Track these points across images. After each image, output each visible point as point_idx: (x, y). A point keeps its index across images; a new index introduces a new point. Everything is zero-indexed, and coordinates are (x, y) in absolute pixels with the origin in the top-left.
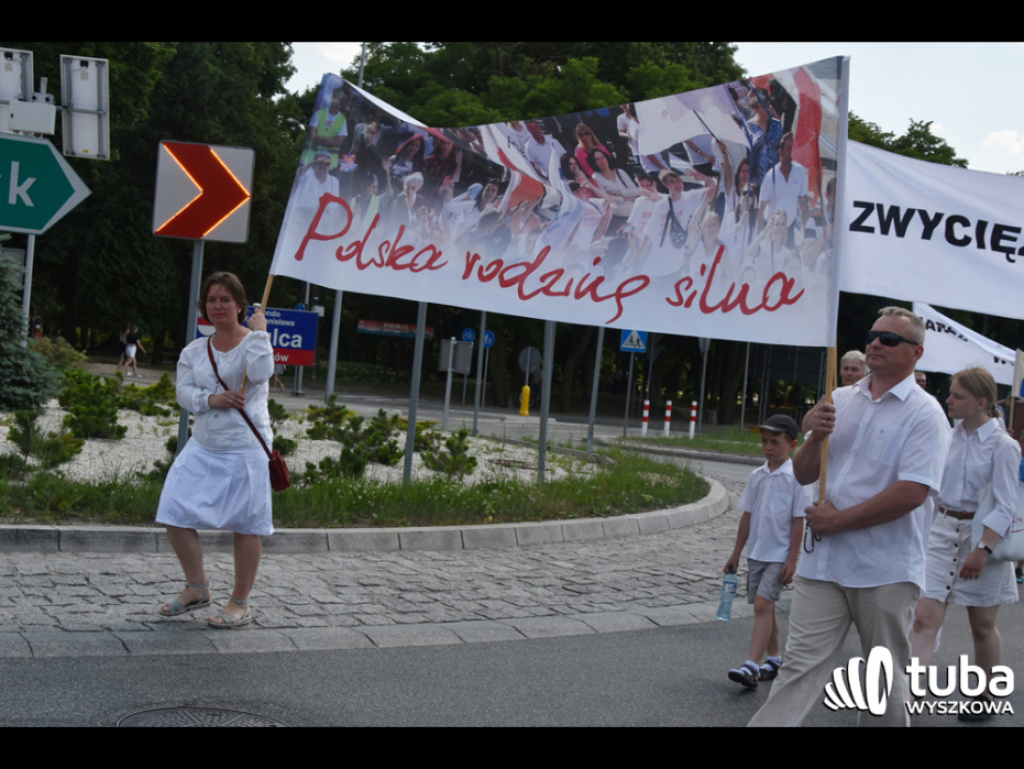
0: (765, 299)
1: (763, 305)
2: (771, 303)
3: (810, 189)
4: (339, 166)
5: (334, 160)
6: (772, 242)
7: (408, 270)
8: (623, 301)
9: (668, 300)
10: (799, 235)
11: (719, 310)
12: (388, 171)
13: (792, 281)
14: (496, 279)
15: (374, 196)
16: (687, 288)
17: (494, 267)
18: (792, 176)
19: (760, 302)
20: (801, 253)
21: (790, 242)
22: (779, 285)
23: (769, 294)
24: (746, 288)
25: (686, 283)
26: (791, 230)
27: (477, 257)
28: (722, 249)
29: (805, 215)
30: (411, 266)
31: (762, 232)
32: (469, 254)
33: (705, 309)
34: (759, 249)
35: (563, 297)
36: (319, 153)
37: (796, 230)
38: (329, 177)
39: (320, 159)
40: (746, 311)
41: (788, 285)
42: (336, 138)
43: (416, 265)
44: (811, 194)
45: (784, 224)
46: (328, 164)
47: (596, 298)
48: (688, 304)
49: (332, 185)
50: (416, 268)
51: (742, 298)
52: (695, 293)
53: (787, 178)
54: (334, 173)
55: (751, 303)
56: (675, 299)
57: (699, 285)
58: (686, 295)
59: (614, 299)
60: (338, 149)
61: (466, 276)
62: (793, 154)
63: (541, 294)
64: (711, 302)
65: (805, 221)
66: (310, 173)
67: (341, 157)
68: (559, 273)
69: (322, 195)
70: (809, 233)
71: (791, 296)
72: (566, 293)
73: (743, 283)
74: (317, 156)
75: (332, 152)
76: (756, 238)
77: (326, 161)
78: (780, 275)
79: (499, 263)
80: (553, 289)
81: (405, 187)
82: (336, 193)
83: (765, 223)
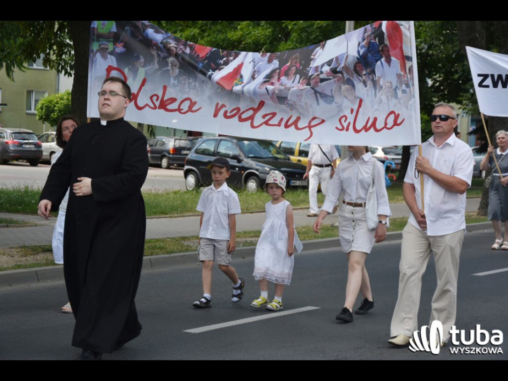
0: (386, 124)
1: (385, 127)
2: (388, 126)
3: (401, 70)
4: (114, 49)
5: (111, 46)
6: (387, 97)
7: (177, 112)
8: (312, 129)
9: (337, 128)
10: (399, 92)
11: (363, 131)
12: (156, 55)
13: (399, 115)
14: (236, 118)
15: (140, 68)
16: (345, 121)
17: (235, 111)
18: (392, 64)
19: (383, 126)
20: (401, 101)
21: (396, 97)
22: (392, 117)
23: (388, 121)
24: (375, 119)
25: (344, 119)
26: (395, 90)
27: (223, 106)
28: (361, 101)
29: (401, 83)
30: (179, 110)
31: (381, 92)
32: (218, 104)
33: (357, 131)
34: (381, 100)
35: (277, 127)
36: (101, 43)
37: (398, 90)
38: (109, 56)
39: (102, 46)
40: (377, 130)
41: (397, 117)
42: (110, 33)
43: (182, 110)
44: (402, 73)
45: (391, 87)
46: (107, 49)
47: (297, 128)
48: (347, 129)
49: (112, 61)
50: (182, 111)
51: (374, 124)
52: (349, 123)
53: (389, 65)
54: (112, 53)
55: (378, 126)
56: (340, 127)
57: (351, 119)
58: (345, 125)
59: (307, 128)
60: (112, 40)
61: (215, 115)
62: (391, 53)
63: (264, 125)
64: (358, 127)
65: (401, 86)
66: (98, 55)
67: (114, 44)
68: (274, 114)
69: (107, 67)
70: (404, 92)
71: (399, 122)
72: (279, 125)
73: (374, 116)
74: (100, 45)
75: (109, 42)
76: (378, 95)
77: (106, 47)
78: (392, 112)
79: (238, 109)
80: (270, 122)
81: (170, 65)
82: (115, 65)
83: (382, 87)
